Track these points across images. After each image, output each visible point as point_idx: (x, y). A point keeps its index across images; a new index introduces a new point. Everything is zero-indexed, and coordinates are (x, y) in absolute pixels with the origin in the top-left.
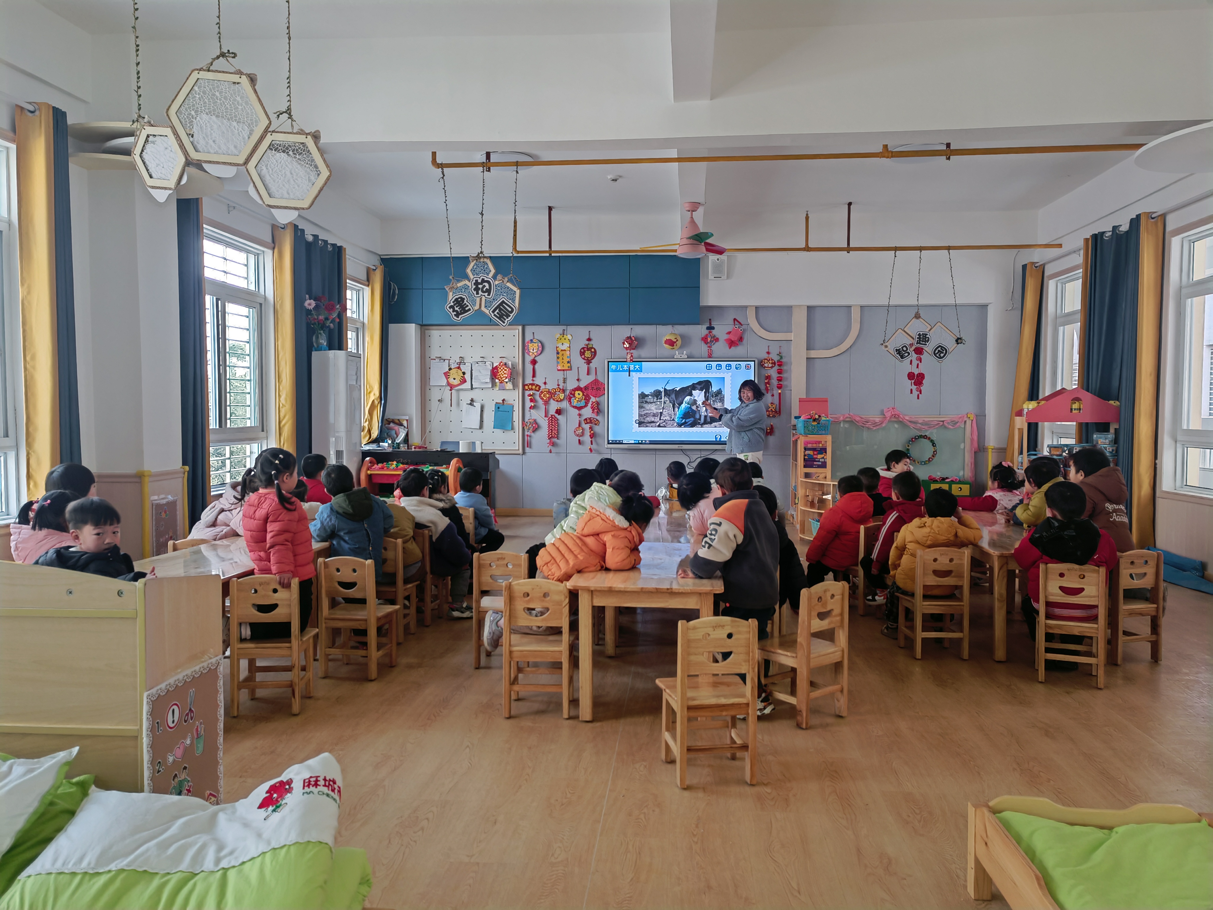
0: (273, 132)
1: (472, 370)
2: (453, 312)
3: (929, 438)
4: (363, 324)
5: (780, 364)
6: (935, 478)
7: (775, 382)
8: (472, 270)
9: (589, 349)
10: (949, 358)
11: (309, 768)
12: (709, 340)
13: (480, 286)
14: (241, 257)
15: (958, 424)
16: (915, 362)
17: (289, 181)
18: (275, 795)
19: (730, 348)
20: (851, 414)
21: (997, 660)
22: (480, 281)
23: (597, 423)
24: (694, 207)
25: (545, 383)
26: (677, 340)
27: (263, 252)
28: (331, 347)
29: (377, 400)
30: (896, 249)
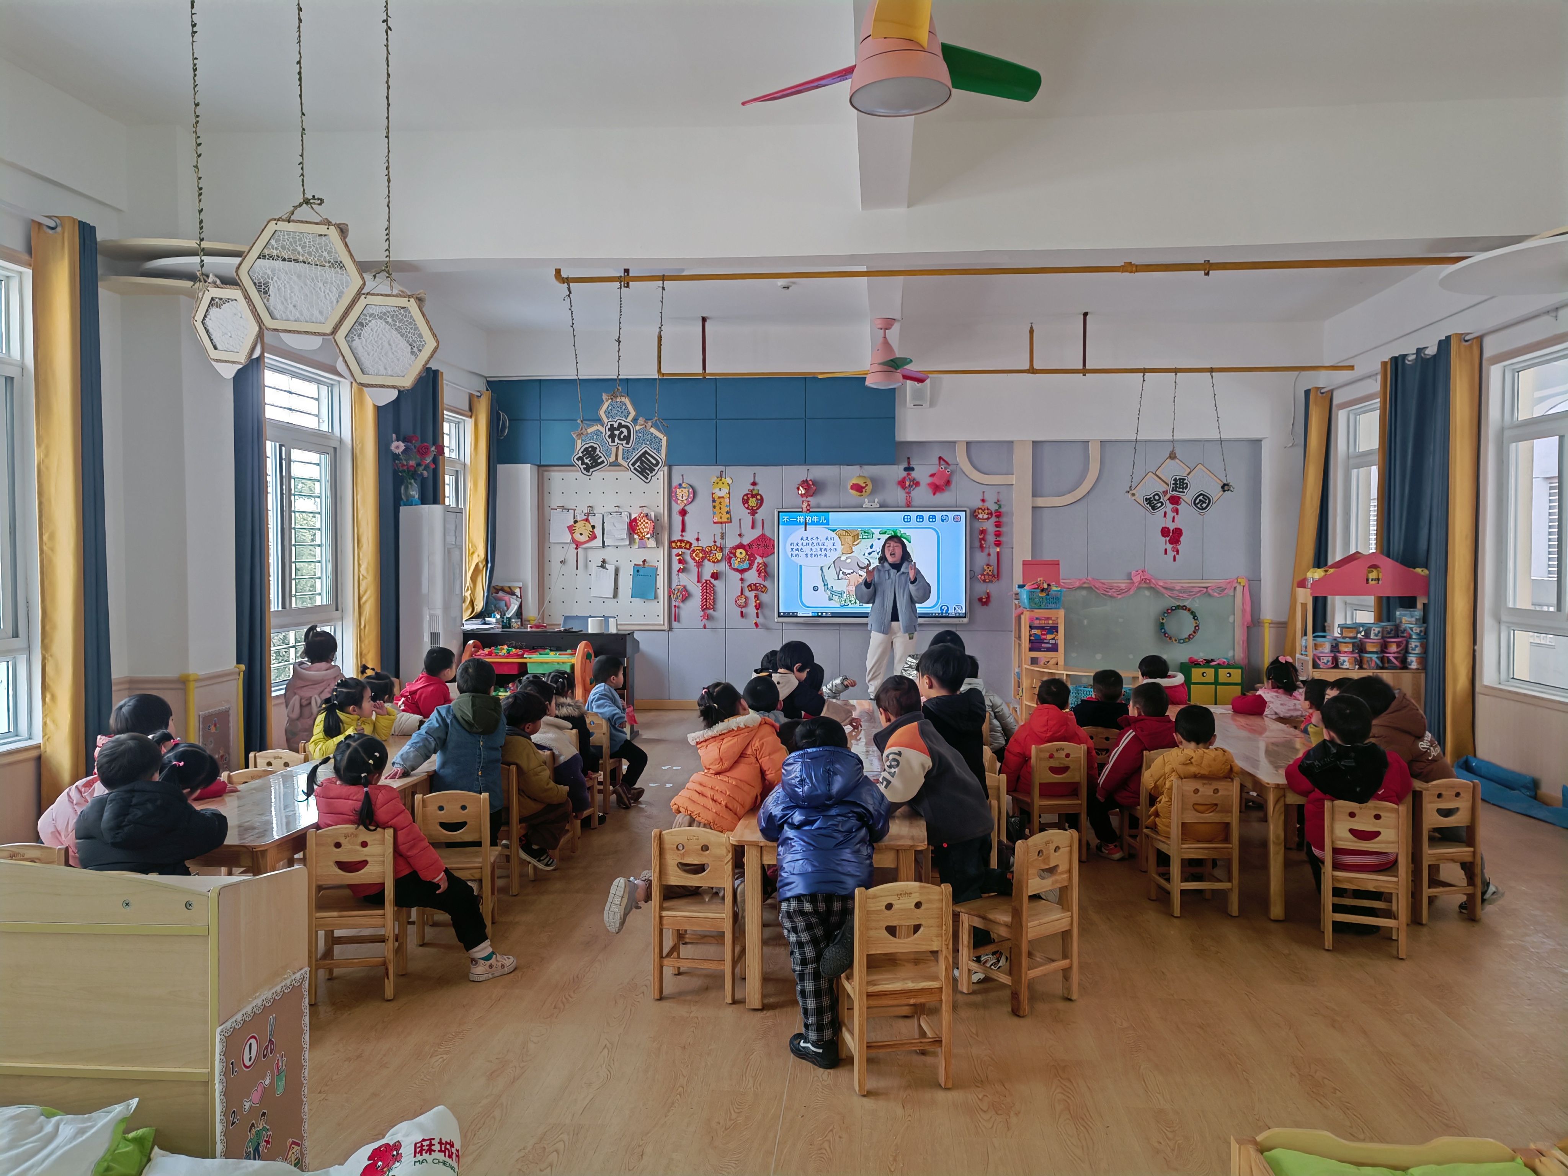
0: (368, 294)
1: (603, 523)
2: (582, 464)
3: (1189, 610)
4: (465, 465)
5: (999, 514)
6: (1197, 661)
7: (991, 538)
8: (605, 412)
9: (753, 496)
10: (1212, 510)
11: (421, 1127)
12: (907, 484)
13: (617, 432)
14: (311, 389)
15: (1226, 591)
16: (1170, 515)
17: (386, 354)
18: (380, 1163)
19: (934, 494)
20: (1089, 578)
21: (1272, 918)
22: (616, 425)
23: (764, 589)
24: (888, 323)
25: (698, 539)
26: (867, 485)
27: (339, 382)
28: (424, 501)
29: (482, 563)
30: (1144, 371)
